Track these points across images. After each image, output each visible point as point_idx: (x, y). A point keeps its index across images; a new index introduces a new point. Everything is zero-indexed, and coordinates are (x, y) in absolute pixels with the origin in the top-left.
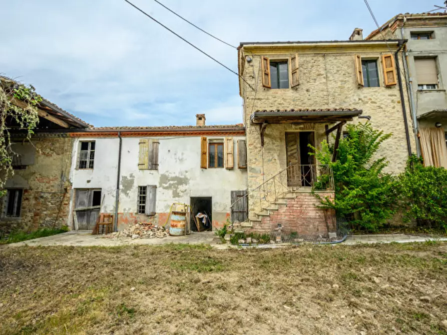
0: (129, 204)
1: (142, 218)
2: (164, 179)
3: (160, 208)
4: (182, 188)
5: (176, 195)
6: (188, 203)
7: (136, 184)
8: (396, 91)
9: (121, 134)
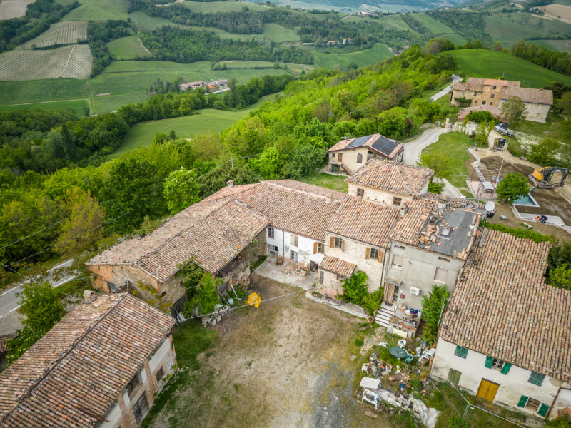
0: (288, 255)
1: (292, 261)
2: (300, 251)
3: (299, 260)
4: (307, 256)
5: (305, 258)
6: (309, 262)
7: (290, 249)
8: (382, 265)
9: (283, 230)
